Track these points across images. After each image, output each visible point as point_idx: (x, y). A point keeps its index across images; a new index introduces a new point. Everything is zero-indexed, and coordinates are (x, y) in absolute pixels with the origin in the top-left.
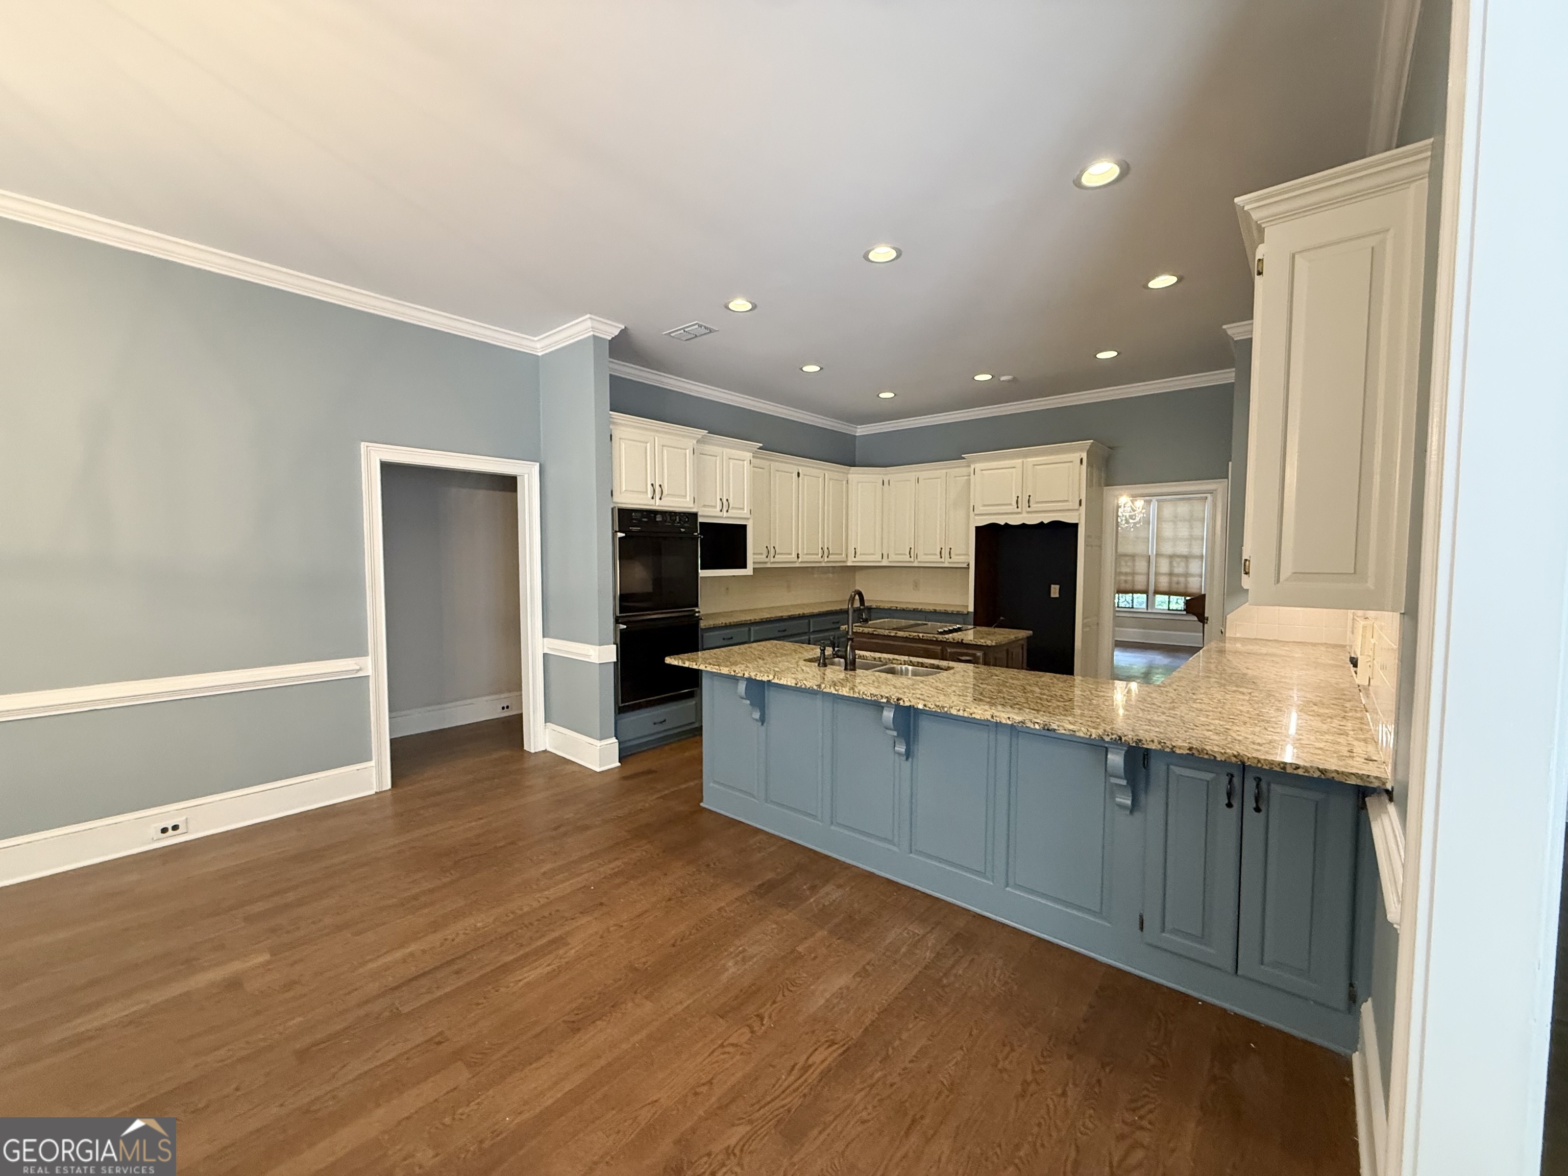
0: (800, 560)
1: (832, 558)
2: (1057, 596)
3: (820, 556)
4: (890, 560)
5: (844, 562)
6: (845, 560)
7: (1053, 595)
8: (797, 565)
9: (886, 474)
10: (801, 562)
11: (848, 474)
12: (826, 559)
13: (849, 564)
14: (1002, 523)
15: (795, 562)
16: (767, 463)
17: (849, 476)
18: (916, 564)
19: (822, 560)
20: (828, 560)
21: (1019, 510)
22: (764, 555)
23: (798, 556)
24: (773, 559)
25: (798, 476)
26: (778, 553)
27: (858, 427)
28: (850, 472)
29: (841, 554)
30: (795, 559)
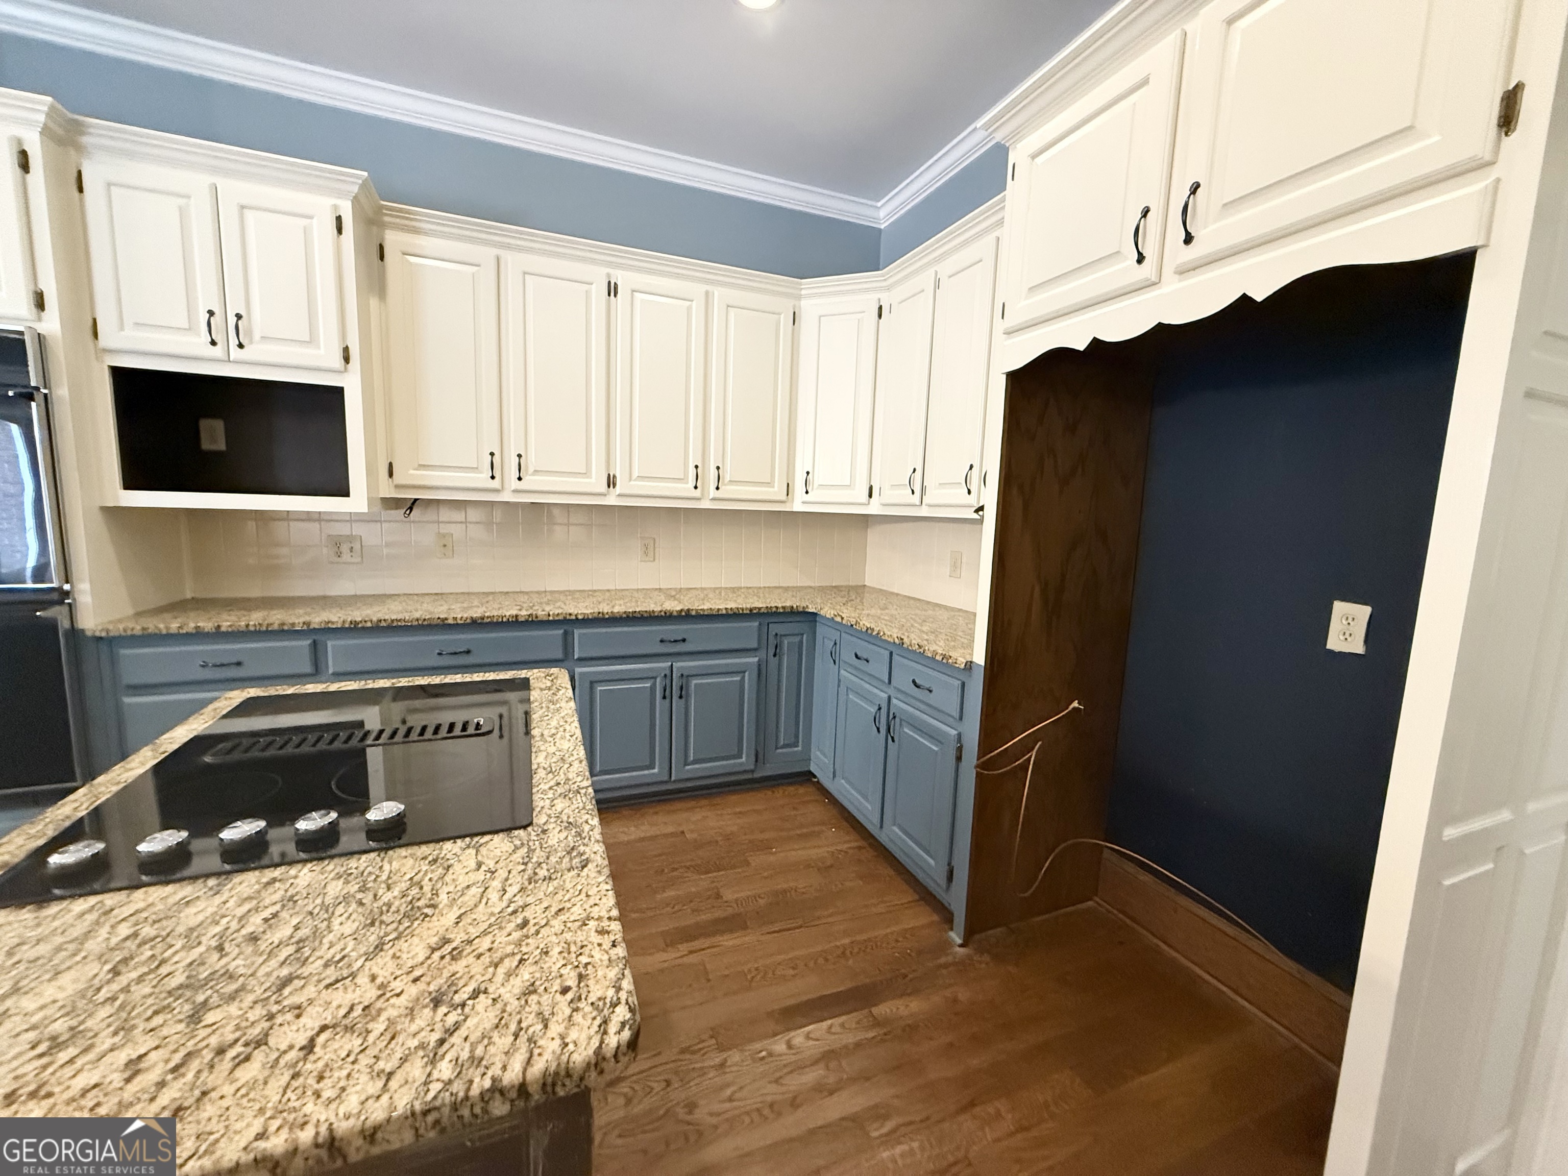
0: (619, 489)
1: (727, 491)
2: (1357, 647)
3: (692, 484)
5: (781, 502)
7: (1334, 642)
8: (611, 501)
10: (623, 496)
12: (712, 493)
13: (796, 506)
14: (1081, 345)
15: (603, 495)
16: (492, 252)
19: (697, 493)
20: (718, 494)
21: (1148, 269)
22: (481, 472)
23: (611, 482)
24: (516, 485)
25: (612, 290)
26: (535, 471)
27: (879, 204)
28: (803, 292)
29: (769, 484)
30: (603, 487)
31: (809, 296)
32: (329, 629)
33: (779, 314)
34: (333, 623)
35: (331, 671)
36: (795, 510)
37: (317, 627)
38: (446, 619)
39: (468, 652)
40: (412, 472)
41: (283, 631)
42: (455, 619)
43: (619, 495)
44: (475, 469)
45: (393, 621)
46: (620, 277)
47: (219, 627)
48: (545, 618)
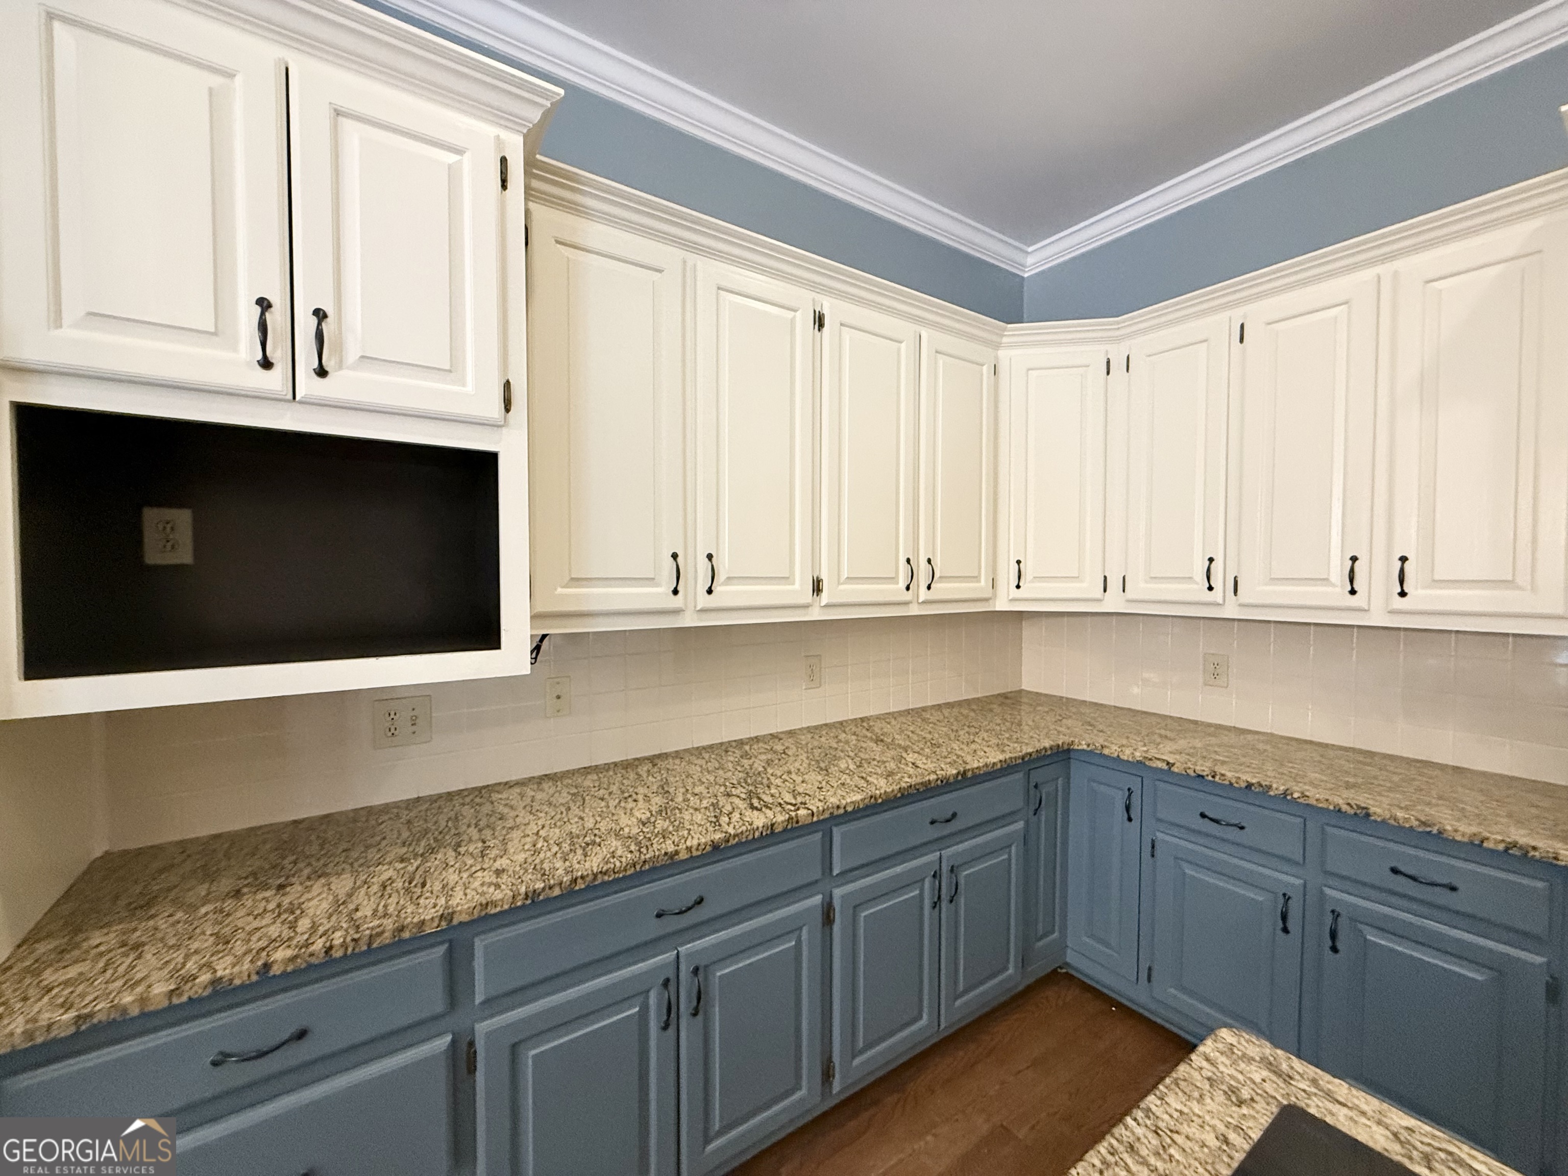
0: (825, 598)
1: (941, 589)
3: (902, 585)
4: (1131, 593)
5: (986, 600)
6: (988, 594)
8: (815, 614)
9: (1119, 339)
10: (827, 606)
11: (997, 346)
12: (923, 594)
13: (1001, 605)
15: (806, 607)
16: (678, 254)
17: (1001, 353)
18: (1231, 611)
19: (908, 596)
20: (931, 595)
22: (658, 585)
23: (817, 587)
24: (704, 600)
25: (820, 321)
26: (729, 578)
27: (1030, 249)
28: (1005, 340)
29: (976, 578)
30: (807, 596)
31: (1011, 346)
32: (488, 916)
33: (983, 365)
34: (494, 904)
35: (479, 999)
36: (997, 609)
37: (465, 918)
38: (677, 853)
39: (700, 901)
40: (560, 590)
41: (402, 941)
42: (689, 849)
43: (826, 606)
44: (650, 581)
45: (595, 876)
46: (828, 306)
47: (267, 966)
48: (809, 821)
